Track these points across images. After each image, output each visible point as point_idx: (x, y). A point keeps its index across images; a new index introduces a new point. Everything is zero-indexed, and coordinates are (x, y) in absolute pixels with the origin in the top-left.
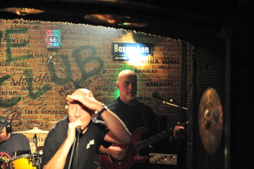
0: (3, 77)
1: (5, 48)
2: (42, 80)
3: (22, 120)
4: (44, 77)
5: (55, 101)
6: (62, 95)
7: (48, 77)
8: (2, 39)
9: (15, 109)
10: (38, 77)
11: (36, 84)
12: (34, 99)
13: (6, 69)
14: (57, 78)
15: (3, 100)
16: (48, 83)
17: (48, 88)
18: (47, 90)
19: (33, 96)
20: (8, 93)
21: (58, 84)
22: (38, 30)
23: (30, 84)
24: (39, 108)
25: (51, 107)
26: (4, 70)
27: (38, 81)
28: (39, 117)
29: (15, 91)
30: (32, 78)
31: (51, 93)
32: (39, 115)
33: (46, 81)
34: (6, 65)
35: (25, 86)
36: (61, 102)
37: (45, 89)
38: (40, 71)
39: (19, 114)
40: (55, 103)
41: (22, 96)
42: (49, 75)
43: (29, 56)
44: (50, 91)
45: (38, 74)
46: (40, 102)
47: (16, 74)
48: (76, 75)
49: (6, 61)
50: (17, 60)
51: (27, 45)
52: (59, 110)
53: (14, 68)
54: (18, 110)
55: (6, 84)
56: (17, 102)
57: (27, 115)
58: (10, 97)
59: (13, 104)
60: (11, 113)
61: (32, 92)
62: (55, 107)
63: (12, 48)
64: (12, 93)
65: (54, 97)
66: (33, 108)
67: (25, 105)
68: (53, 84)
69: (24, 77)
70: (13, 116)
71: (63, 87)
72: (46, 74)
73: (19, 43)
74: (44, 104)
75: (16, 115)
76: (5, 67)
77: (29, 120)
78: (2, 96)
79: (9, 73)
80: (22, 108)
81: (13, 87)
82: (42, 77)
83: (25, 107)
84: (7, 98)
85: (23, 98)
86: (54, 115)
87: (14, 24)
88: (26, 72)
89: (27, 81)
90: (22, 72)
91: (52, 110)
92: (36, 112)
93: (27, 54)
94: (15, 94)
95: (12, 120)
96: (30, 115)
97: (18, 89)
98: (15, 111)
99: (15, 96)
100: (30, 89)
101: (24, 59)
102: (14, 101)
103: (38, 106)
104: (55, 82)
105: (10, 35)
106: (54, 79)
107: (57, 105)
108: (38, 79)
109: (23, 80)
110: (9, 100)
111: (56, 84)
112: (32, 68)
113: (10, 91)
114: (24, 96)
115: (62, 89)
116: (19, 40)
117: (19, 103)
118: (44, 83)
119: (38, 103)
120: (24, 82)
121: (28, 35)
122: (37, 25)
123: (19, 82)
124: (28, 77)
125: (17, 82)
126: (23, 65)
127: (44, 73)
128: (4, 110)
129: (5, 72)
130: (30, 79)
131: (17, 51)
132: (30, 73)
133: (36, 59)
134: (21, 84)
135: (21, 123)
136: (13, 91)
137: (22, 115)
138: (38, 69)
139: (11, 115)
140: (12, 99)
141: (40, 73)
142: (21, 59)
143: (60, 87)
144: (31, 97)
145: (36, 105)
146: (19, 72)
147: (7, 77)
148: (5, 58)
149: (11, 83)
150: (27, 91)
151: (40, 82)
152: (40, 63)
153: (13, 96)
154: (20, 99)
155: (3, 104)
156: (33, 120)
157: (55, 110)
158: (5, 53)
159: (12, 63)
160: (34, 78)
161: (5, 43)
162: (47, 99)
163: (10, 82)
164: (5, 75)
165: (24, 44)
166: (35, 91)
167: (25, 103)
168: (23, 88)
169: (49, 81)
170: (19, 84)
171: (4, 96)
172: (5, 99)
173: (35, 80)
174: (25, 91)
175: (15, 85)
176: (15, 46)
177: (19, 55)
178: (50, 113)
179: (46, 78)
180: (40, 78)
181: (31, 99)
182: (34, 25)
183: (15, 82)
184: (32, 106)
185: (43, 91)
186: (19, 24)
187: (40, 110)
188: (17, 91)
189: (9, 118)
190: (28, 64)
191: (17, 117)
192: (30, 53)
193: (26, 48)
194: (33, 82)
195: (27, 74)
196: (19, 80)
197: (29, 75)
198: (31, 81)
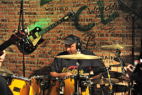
0: (82, 8)
2: (111, 8)
3: (96, 41)
4: (113, 6)
5: (122, 26)
6: (128, 21)
7: (116, 6)
9: (91, 33)
11: (107, 12)
12: (105, 25)
13: (84, 1)
14: (124, 6)
15: (82, 25)
16: (116, 11)
17: (116, 15)
18: (115, 17)
19: (104, 22)
20: (85, 20)
21: (125, 12)
23: (102, 13)
24: (109, 32)
25: (118, 31)
26: (82, 2)
27: (109, 10)
28: (109, 39)
29: (90, 18)
30: (104, 7)
31: (119, 19)
32: (109, 38)
33: (115, 10)
35: (98, 14)
36: (127, 27)
37: (114, 17)
38: (110, 1)
39: (94, 36)
40: (122, 28)
41: (95, 22)
42: (117, 4)
44: (118, 18)
45: (108, 4)
46: (110, 27)
47: (91, 5)
48: (140, 3)
52: (125, 34)
54: (93, 34)
55: (84, 13)
56: (92, 27)
57: (100, 37)
58: (86, 23)
59: (89, 29)
60: (88, 36)
61: (103, 19)
62: (121, 31)
64: (89, 20)
65: (121, 22)
66: (104, 32)
67: (98, 30)
68: (120, 11)
69: (97, 7)
70: (89, 38)
71: (129, 14)
72: (115, 4)
74: (113, 28)
75: (91, 38)
77: (101, 41)
78: (81, 23)
79: (86, 4)
80: (95, 32)
81: (89, 15)
82: (112, 6)
83: (98, 31)
84: (85, 24)
85: (97, 24)
86: (121, 38)
88: (99, 3)
89: (99, 10)
90: (96, 2)
91: (119, 34)
92: (107, 35)
94: (90, 21)
95: (88, 41)
96: (102, 37)
97: (93, 17)
98: (90, 35)
99: (90, 22)
100: (102, 16)
102: (90, 26)
103: (108, 31)
104: (122, 10)
106: (122, 7)
107: (124, 30)
108: (108, 7)
109: (97, 9)
110: (86, 26)
111: (123, 12)
113: (87, 18)
114: (97, 22)
115: (128, 16)
117: (93, 28)
118: (113, 11)
119: (108, 28)
120: (98, 11)
123: (93, 11)
124: (101, 7)
125: (92, 11)
127: (113, 3)
128: (82, 33)
130: (102, 8)
132: (102, 3)
134: (95, 12)
135: (95, 44)
136: (89, 18)
137: (96, 38)
139: (88, 37)
140: (89, 25)
141: (110, 3)
143: (126, 14)
144: (102, 23)
145: (107, 29)
146: (93, 3)
147: (84, 8)
149: (88, 11)
150: (100, 18)
151: (110, 10)
153: (89, 22)
154: (94, 25)
155: (82, 29)
156: (104, 42)
157: (122, 34)
160: (105, 7)
162: (115, 24)
163: (86, 11)
164: (83, 5)
166: (105, 18)
167: (98, 28)
168: (97, 16)
169: (117, 10)
170: (94, 12)
171: (82, 23)
172: (83, 25)
173: (106, 9)
174: (98, 18)
175: (91, 13)
178: (118, 36)
179: (115, 6)
180: (110, 7)
181: (103, 25)
183: (91, 11)
184: (103, 31)
185: (112, 18)
187: (110, 34)
188: (92, 18)
189: (86, 40)
191: (92, 39)
194: (104, 10)
195: (100, 5)
196: (94, 9)
197: (101, 5)
198: (103, 10)
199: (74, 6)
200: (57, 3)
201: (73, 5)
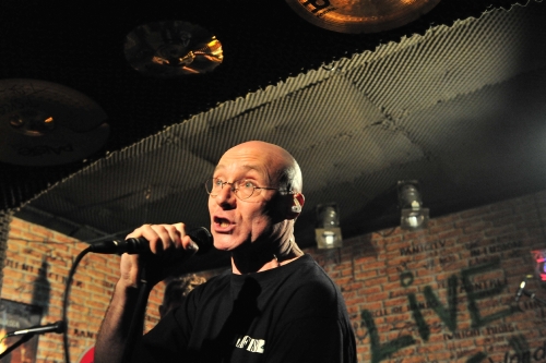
0: (473, 359)
1: (466, 303)
8: (458, 288)
10: (540, 348)
13: (475, 343)
22: (520, 258)
26: (471, 345)
27: (543, 357)
30: (528, 353)
34: (473, 334)
38: (542, 336)
43: (514, 310)
45: (539, 342)
47: (494, 349)
49: (474, 326)
50: (491, 320)
51: (505, 290)
53: (489, 337)
63: (478, 301)
69: (512, 352)
73: (489, 288)
76: (472, 339)
79: (482, 349)
87: (474, 258)
88: (514, 342)
89: (519, 360)
90: (505, 342)
93: (507, 307)
101: (504, 316)
105: (470, 278)
109: (512, 358)
112: (523, 332)
116: (488, 283)
121: (502, 271)
122: (516, 249)
124: (520, 352)
126: (505, 329)
129: (473, 347)
130: (524, 354)
131: (488, 305)
132: (521, 342)
133: (528, 312)
138: (536, 332)
141: (543, 339)
142: (499, 318)
146: (500, 344)
147: (479, 358)
148: (469, 322)
152: (537, 320)
158: (467, 313)
159: (484, 328)
160: (533, 350)
161: (464, 294)
164: (474, 353)
165: (498, 288)
173: (535, 356)
176: (482, 295)
177: (493, 310)
182: (510, 251)
186: (483, 256)
190: (514, 325)
192: (514, 304)
193: (505, 296)
194: (533, 360)
195: (517, 346)
196: (503, 358)
197: (520, 348)
198: (529, 358)
199: (452, 357)
200: (412, 354)
201: (448, 354)
